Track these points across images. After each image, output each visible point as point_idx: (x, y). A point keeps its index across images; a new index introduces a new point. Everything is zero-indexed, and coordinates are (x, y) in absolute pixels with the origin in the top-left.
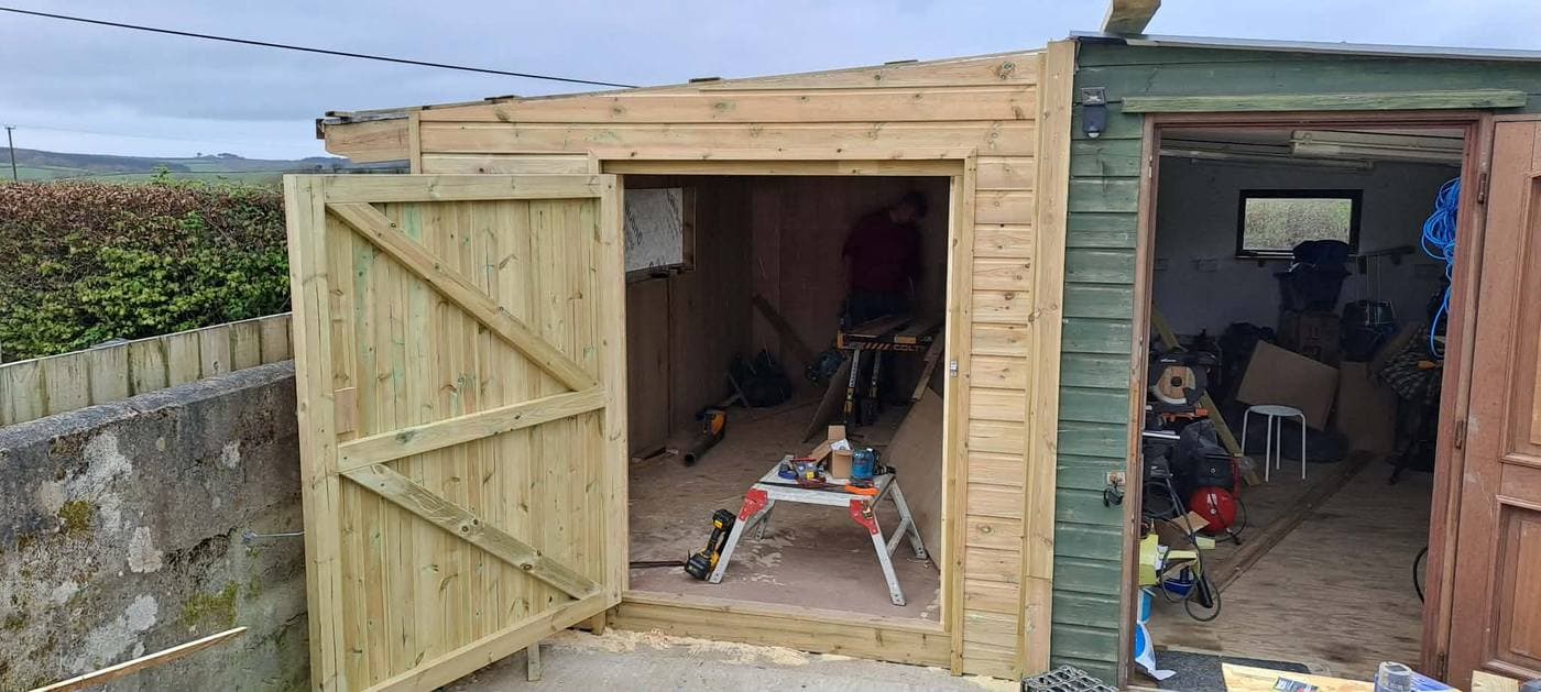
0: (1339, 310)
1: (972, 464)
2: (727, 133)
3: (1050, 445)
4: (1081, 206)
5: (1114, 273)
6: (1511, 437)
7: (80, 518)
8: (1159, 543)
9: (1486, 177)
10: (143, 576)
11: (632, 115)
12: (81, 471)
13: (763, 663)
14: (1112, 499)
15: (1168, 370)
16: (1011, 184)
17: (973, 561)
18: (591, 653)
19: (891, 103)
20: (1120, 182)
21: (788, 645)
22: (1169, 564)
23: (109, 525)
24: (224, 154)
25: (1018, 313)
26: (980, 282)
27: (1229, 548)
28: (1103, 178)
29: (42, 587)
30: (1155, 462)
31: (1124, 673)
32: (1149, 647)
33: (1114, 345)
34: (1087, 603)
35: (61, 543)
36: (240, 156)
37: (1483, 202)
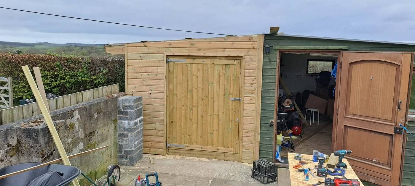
0: (328, 87)
1: (244, 119)
2: (194, 50)
3: (259, 114)
4: (265, 67)
5: (272, 80)
6: (346, 112)
7: (72, 126)
8: (282, 136)
9: (341, 62)
10: (82, 138)
11: (173, 46)
12: (73, 117)
13: (200, 161)
14: (271, 125)
15: (286, 100)
16: (252, 61)
17: (244, 139)
18: (164, 159)
19: (228, 44)
20: (273, 62)
21: (206, 158)
22: (284, 140)
23: (76, 128)
24: (44, 42)
25: (253, 88)
26: (246, 81)
27: (299, 139)
28: (269, 61)
29: (67, 139)
30: (283, 119)
31: (274, 160)
32: (279, 156)
33: (271, 95)
34: (266, 146)
35: (69, 131)
36: (48, 42)
37: (341, 67)
